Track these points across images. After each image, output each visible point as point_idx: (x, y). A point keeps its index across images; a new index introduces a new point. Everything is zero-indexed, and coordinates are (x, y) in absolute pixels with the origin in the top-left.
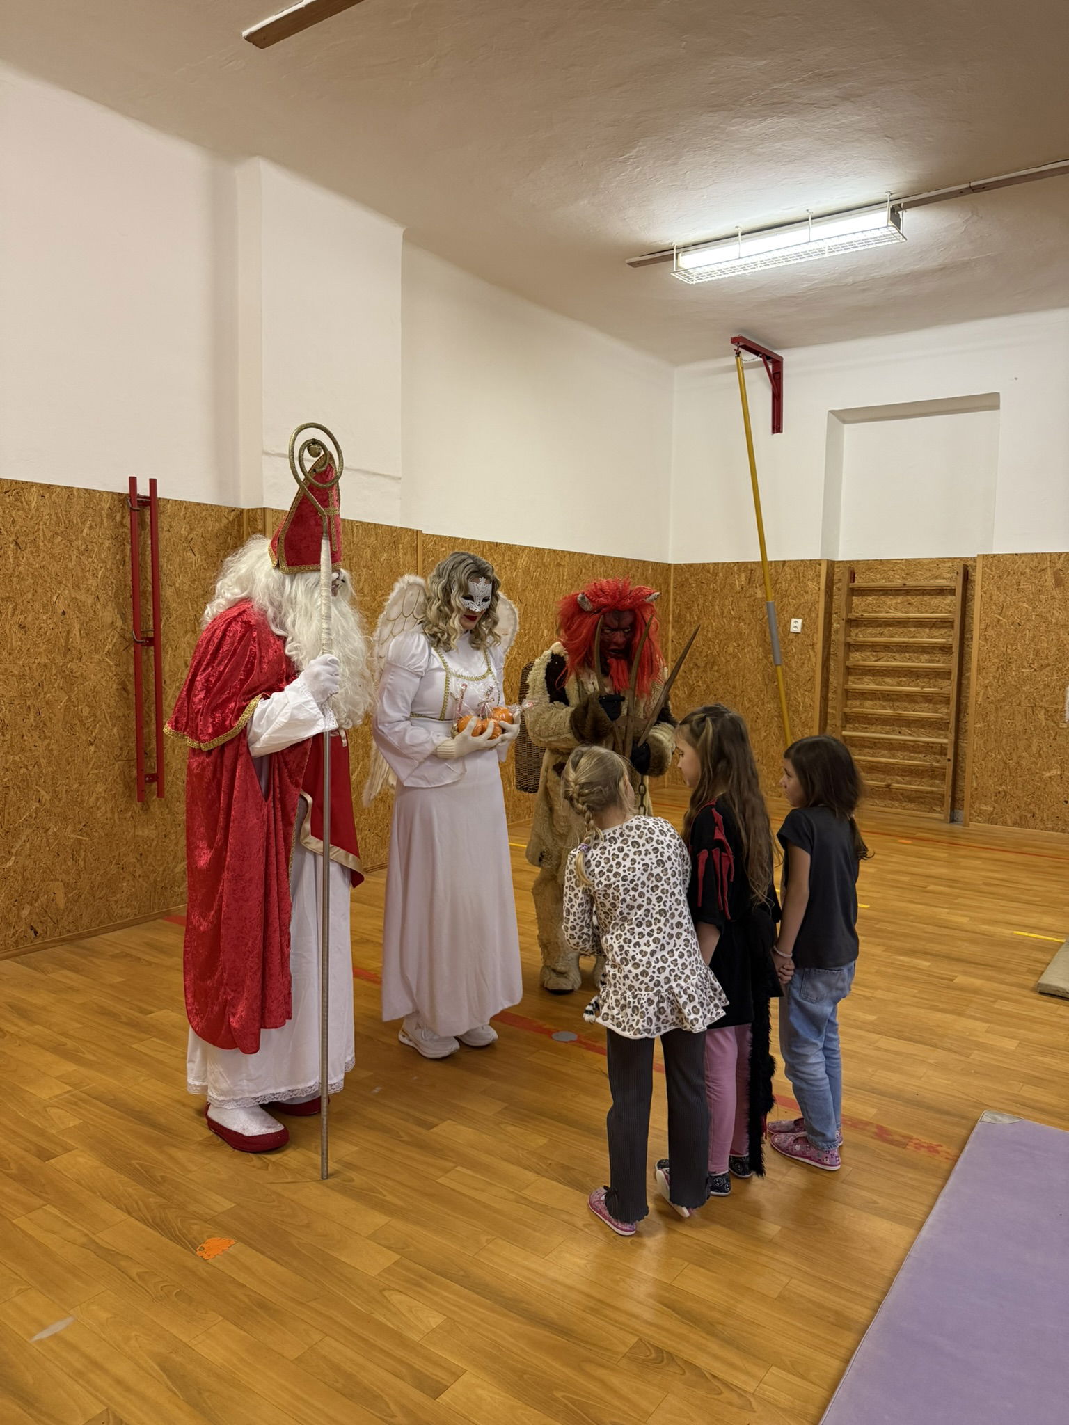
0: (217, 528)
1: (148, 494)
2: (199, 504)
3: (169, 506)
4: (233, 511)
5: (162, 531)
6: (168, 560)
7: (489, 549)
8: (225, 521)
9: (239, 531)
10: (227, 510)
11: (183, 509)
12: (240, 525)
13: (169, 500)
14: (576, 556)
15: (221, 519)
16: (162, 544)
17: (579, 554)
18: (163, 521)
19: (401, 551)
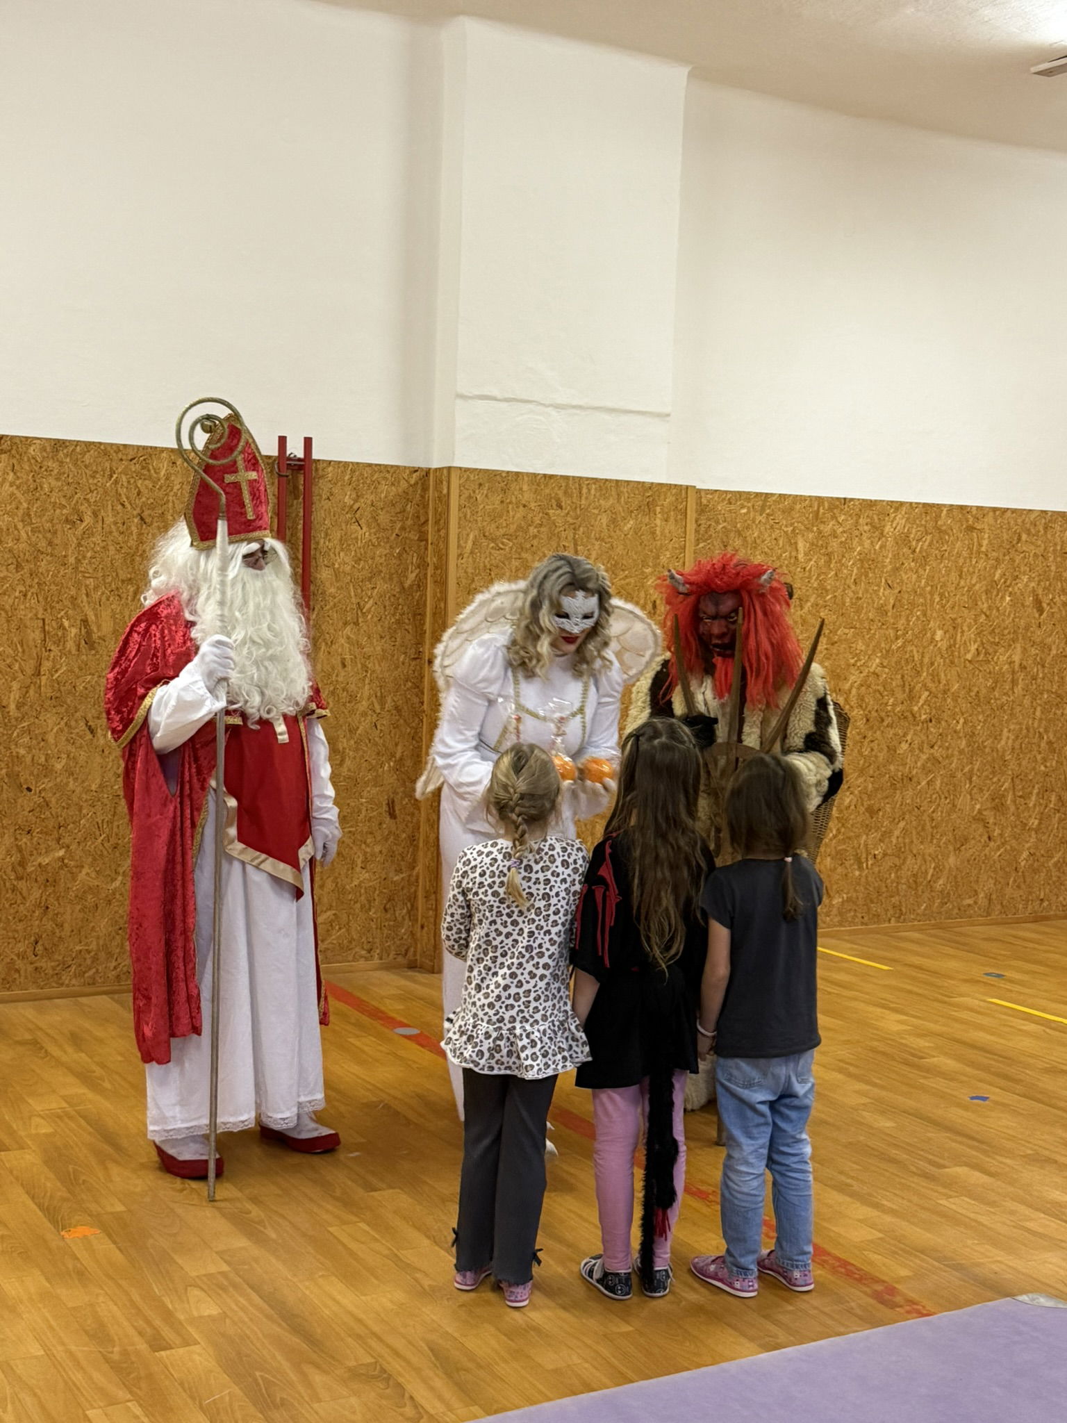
0: (392, 494)
1: (301, 455)
2: (370, 465)
3: (330, 469)
4: (416, 471)
5: (320, 500)
6: (327, 534)
7: (830, 509)
8: (404, 485)
9: (423, 497)
10: (408, 472)
11: (349, 472)
12: (425, 489)
13: (330, 462)
14: (1009, 514)
15: (399, 482)
16: (318, 515)
17: (1014, 511)
18: (322, 488)
19: (659, 516)
